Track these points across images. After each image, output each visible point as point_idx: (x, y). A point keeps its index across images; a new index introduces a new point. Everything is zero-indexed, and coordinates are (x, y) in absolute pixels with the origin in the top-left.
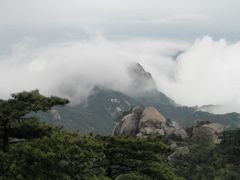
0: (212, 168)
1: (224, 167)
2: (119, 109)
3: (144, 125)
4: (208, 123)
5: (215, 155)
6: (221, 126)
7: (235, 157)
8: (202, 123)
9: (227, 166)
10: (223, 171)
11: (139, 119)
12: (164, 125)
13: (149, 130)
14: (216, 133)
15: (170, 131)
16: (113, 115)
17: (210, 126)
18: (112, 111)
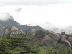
0: (34, 42)
1: (37, 42)
2: (3, 28)
3: (12, 32)
4: (31, 29)
5: (34, 38)
6: (35, 30)
7: (40, 38)
8: (29, 30)
9: (38, 41)
10: (37, 43)
11: (10, 30)
12: (18, 31)
13: (14, 33)
14: (34, 32)
15: (20, 33)
16: (1, 29)
17: (32, 30)
18: (1, 28)
